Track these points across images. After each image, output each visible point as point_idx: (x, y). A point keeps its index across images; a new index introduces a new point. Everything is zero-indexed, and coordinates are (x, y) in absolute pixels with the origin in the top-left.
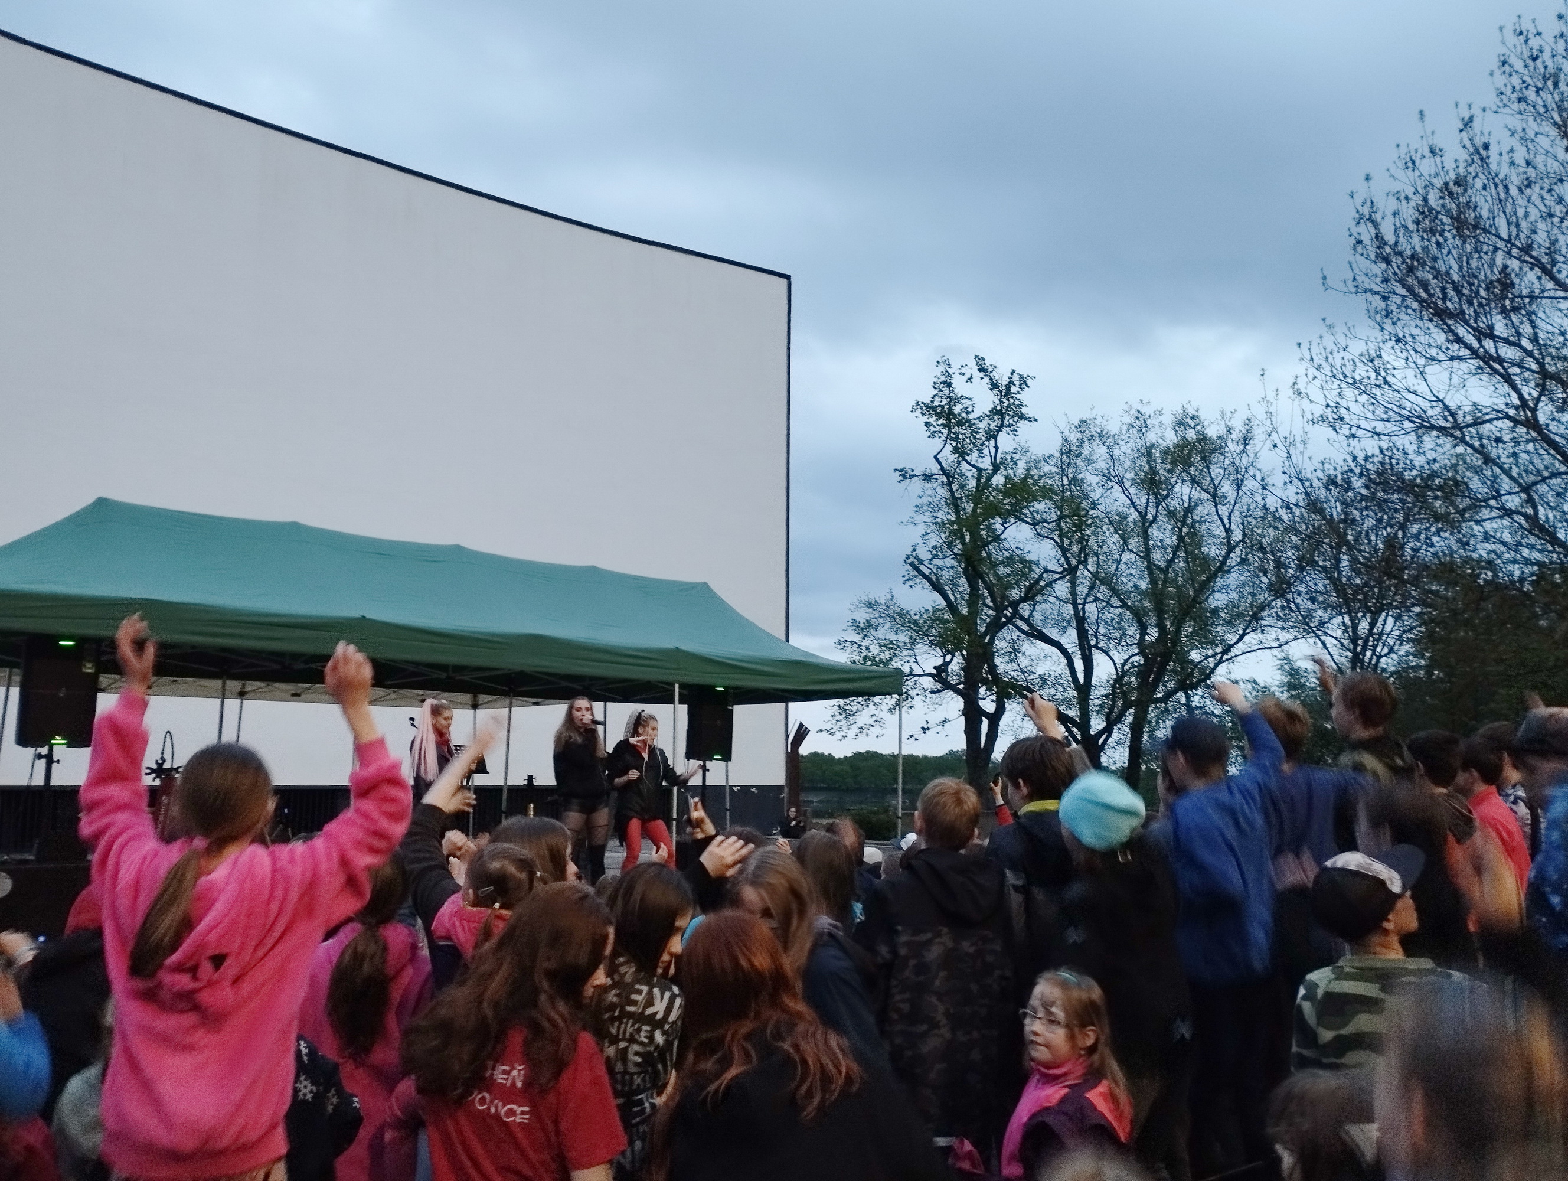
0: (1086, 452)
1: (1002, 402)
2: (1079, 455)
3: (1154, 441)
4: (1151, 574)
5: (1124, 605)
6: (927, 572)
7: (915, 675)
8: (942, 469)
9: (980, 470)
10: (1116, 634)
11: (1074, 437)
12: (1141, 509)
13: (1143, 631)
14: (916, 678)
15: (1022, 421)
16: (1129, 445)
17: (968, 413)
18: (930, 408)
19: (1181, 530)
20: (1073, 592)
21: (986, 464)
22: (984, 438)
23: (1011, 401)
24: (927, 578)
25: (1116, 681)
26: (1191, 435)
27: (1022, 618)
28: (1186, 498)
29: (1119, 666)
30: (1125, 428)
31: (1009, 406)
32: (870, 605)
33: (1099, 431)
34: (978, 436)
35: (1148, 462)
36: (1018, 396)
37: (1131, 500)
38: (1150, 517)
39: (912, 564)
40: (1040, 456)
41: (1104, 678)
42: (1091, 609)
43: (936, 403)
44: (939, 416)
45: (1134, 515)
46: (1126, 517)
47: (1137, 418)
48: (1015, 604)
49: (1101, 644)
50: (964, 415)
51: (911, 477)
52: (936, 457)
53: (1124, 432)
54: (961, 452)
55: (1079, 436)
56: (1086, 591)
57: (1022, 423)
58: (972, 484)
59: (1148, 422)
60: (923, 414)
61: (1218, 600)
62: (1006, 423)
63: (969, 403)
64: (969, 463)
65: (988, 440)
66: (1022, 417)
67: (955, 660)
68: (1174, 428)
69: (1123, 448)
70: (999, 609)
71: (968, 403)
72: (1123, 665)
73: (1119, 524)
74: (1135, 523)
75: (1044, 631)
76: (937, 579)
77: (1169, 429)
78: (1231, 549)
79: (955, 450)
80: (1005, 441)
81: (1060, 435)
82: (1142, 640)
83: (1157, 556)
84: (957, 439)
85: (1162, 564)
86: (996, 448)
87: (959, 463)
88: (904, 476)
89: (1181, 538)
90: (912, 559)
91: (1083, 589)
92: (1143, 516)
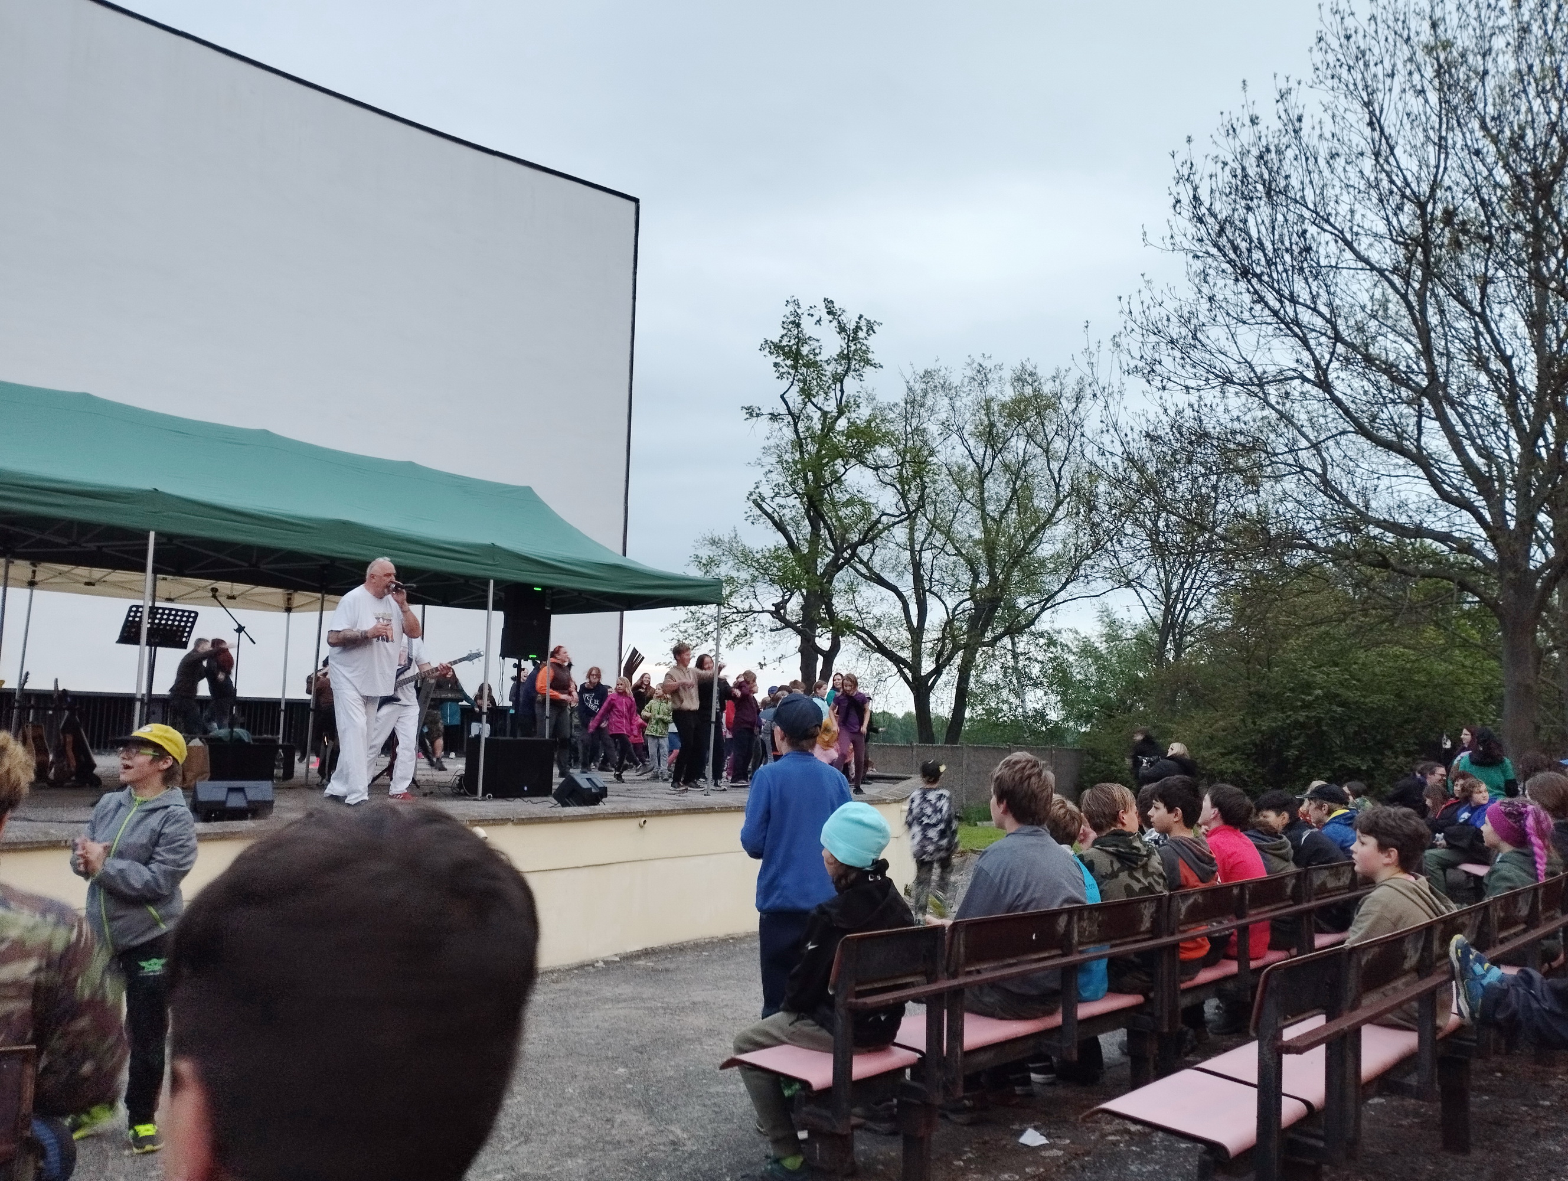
0: (929, 402)
1: (848, 346)
2: (922, 406)
3: (994, 395)
4: (984, 522)
5: (959, 553)
6: (770, 511)
7: (755, 612)
8: (788, 408)
9: (825, 414)
10: (950, 581)
11: (918, 387)
12: (979, 460)
13: (976, 578)
14: (755, 615)
15: (868, 367)
16: (970, 398)
17: (815, 355)
18: (777, 348)
19: (1015, 484)
20: (912, 539)
21: (831, 407)
22: (830, 382)
23: (859, 346)
24: (770, 517)
25: (946, 624)
26: (1028, 391)
27: (861, 561)
28: (1021, 453)
29: (950, 611)
30: (966, 380)
31: (856, 350)
32: (714, 542)
33: (942, 382)
34: (824, 378)
35: (987, 414)
36: (865, 342)
37: (970, 451)
38: (986, 469)
39: (755, 501)
40: (885, 404)
41: (937, 622)
42: (927, 556)
43: (784, 343)
44: (787, 355)
45: (971, 467)
46: (964, 470)
47: (979, 371)
48: (854, 547)
49: (935, 589)
50: (811, 356)
51: (758, 415)
52: (782, 397)
53: (966, 384)
54: (807, 394)
55: (923, 386)
56: (922, 538)
57: (868, 369)
58: (818, 426)
59: (989, 376)
60: (771, 353)
61: (1045, 550)
62: (853, 367)
63: (816, 344)
64: (816, 406)
65: (835, 384)
66: (868, 362)
67: (793, 600)
68: (1012, 384)
69: (964, 400)
70: (838, 551)
71: (814, 344)
72: (955, 609)
73: (957, 476)
74: (972, 475)
75: (882, 575)
76: (781, 519)
77: (1008, 385)
78: (1059, 503)
79: (802, 391)
80: (851, 385)
81: (905, 385)
82: (972, 588)
83: (991, 508)
84: (804, 382)
85: (997, 515)
86: (842, 391)
87: (805, 404)
88: (751, 415)
89: (1014, 491)
90: (754, 497)
91: (920, 536)
92: (980, 467)
